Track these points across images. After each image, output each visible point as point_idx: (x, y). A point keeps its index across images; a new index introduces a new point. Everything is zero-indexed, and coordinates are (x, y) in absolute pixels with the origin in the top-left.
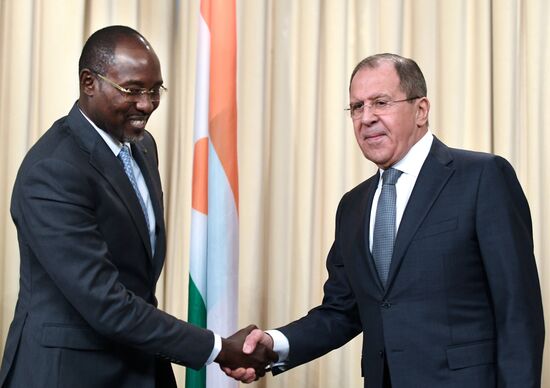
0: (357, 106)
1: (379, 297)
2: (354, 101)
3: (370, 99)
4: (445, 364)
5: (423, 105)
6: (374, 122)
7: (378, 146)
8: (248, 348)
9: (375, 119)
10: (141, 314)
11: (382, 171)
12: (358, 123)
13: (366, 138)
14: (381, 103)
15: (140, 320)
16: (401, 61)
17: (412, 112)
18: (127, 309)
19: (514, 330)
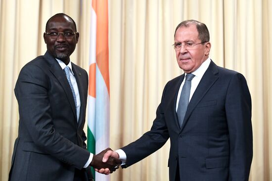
0: (178, 44)
1: (178, 132)
2: (177, 42)
3: (185, 42)
4: (205, 166)
5: (208, 45)
6: (186, 53)
7: (186, 63)
8: (105, 160)
9: (186, 51)
10: (56, 140)
11: (186, 74)
12: (178, 52)
13: (181, 60)
14: (189, 44)
15: (55, 142)
16: (199, 24)
17: (203, 49)
18: (50, 136)
19: (238, 154)
